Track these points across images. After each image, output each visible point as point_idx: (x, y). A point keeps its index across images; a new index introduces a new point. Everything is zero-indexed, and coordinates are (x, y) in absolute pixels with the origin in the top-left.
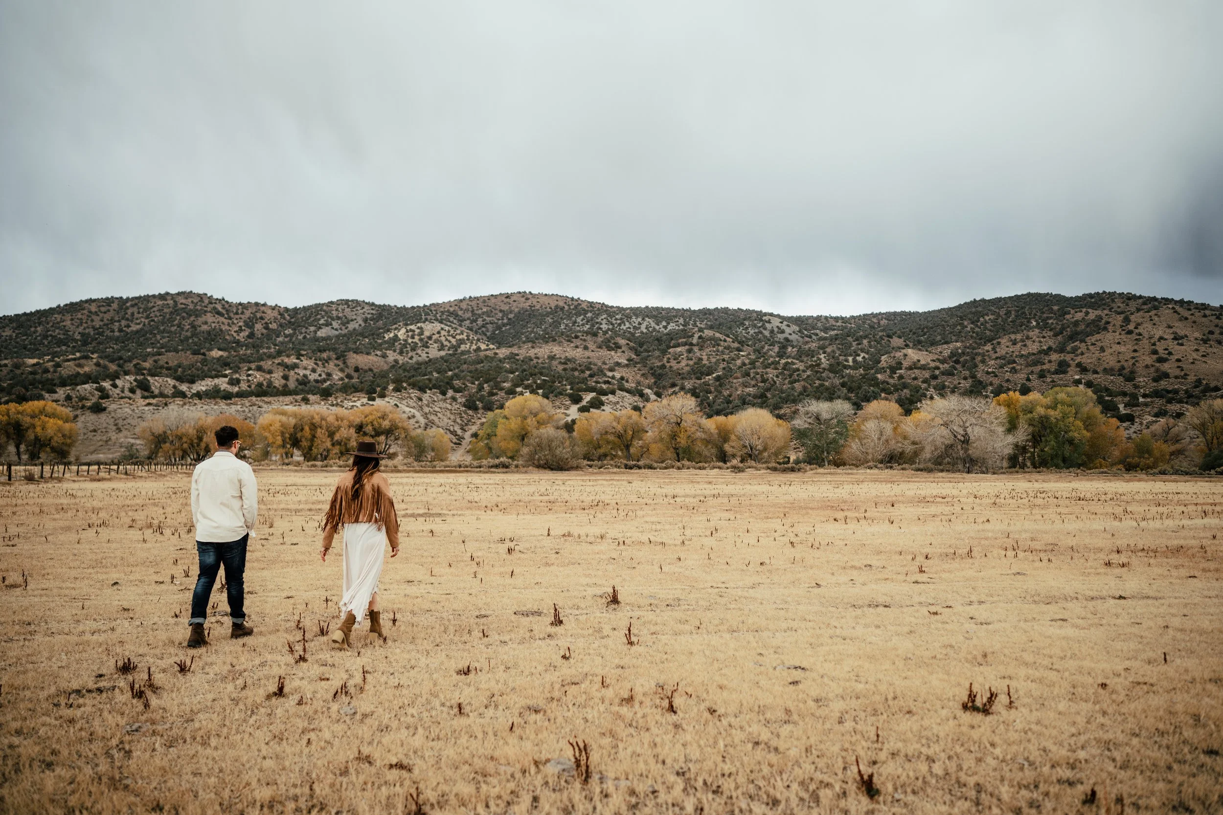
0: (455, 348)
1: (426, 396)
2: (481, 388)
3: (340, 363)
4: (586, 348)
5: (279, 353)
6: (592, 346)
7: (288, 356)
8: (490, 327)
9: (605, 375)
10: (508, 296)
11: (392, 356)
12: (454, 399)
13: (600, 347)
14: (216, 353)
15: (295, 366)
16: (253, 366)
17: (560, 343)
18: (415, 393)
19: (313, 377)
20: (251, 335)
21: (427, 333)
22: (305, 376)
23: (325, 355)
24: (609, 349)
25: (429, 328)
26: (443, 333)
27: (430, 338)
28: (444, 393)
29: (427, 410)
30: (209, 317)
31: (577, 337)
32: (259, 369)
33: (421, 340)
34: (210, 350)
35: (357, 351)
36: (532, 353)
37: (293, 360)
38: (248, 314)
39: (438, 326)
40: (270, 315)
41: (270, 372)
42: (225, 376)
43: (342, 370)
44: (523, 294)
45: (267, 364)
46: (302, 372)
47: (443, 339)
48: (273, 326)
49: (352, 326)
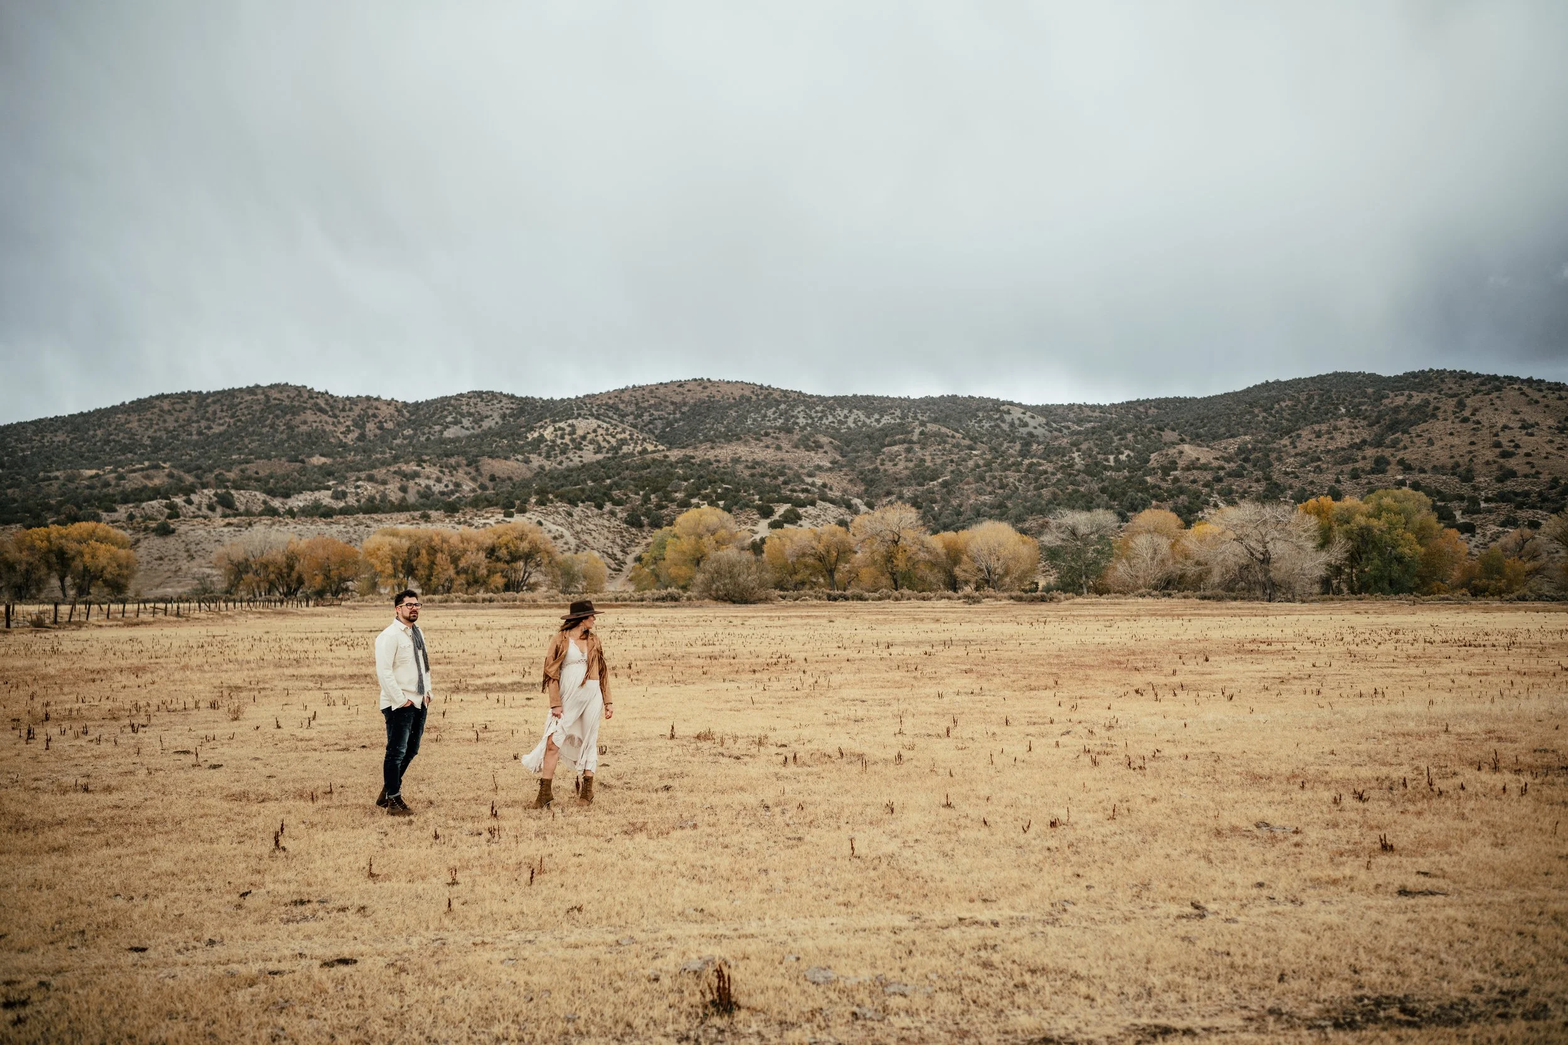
0: (616, 449)
1: (578, 511)
2: (646, 499)
3: (471, 470)
4: (779, 448)
5: (396, 459)
6: (785, 445)
7: (407, 463)
8: (659, 423)
9: (803, 481)
10: (681, 385)
11: (536, 461)
12: (613, 513)
13: (796, 447)
14: (317, 460)
15: (416, 475)
16: (363, 475)
17: (746, 443)
18: (563, 507)
19: (437, 488)
20: (362, 437)
21: (580, 432)
22: (428, 487)
23: (453, 461)
24: (808, 448)
25: (583, 426)
26: (600, 431)
27: (584, 438)
28: (600, 507)
29: (578, 527)
30: (309, 416)
31: (767, 434)
32: (371, 479)
33: (573, 440)
34: (310, 456)
35: (492, 456)
36: (711, 455)
37: (413, 467)
38: (357, 410)
39: (593, 423)
40: (385, 411)
41: (384, 483)
42: (328, 488)
43: (474, 479)
44: (699, 382)
45: (380, 473)
46: (423, 482)
47: (600, 438)
48: (389, 425)
49: (486, 424)
